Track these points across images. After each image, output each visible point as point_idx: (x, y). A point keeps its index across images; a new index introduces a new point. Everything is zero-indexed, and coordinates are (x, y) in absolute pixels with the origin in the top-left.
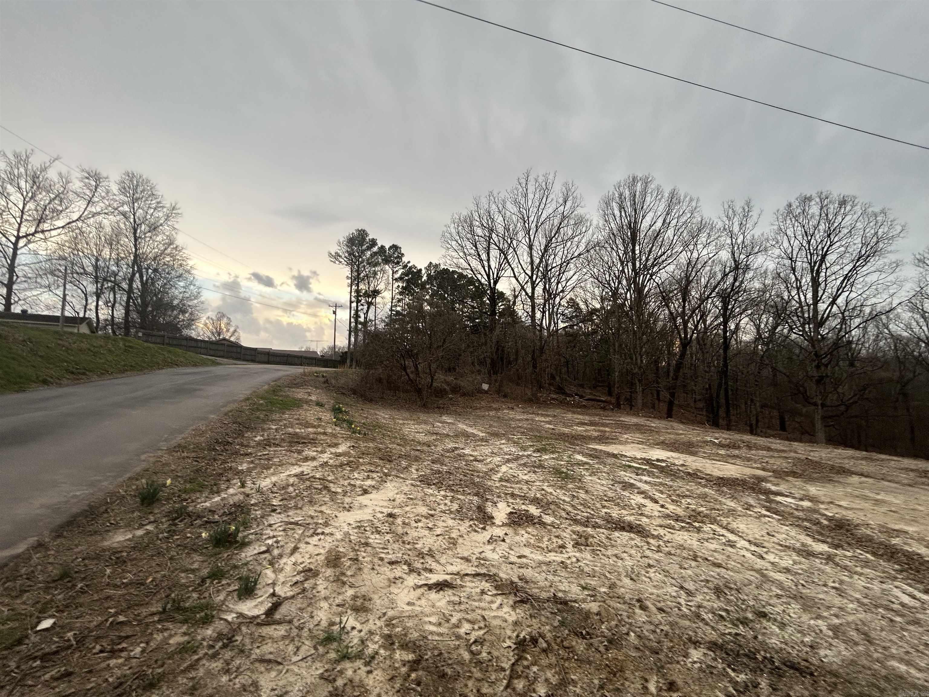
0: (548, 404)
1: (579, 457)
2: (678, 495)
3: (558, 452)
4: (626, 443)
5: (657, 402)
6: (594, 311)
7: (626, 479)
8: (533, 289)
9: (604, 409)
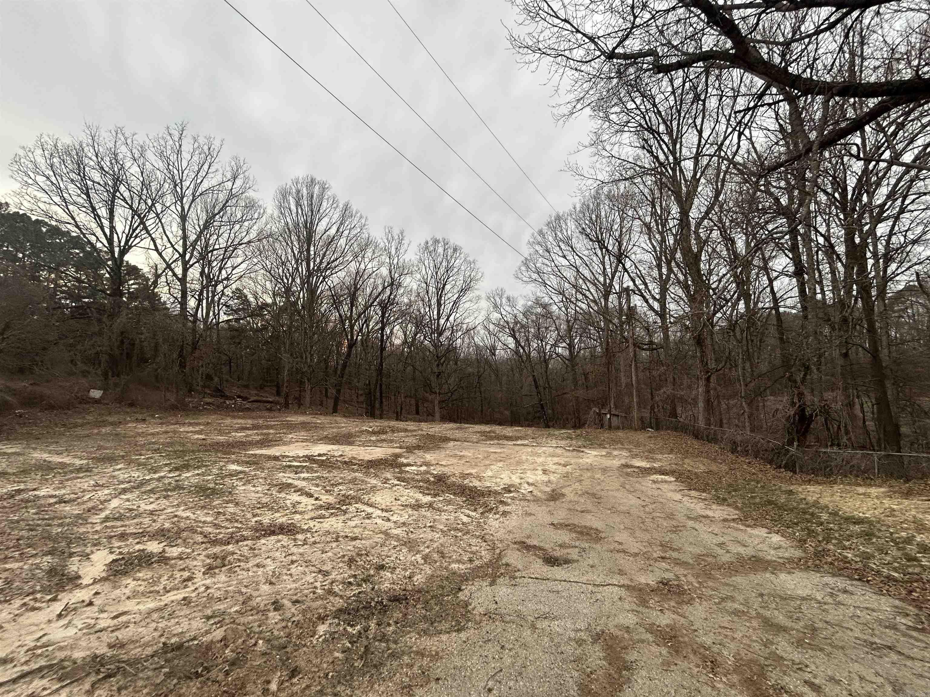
0: (200, 411)
1: (234, 467)
2: (332, 485)
3: (206, 466)
4: (290, 442)
5: (325, 399)
6: (265, 305)
7: (284, 480)
8: (185, 270)
9: (270, 410)
